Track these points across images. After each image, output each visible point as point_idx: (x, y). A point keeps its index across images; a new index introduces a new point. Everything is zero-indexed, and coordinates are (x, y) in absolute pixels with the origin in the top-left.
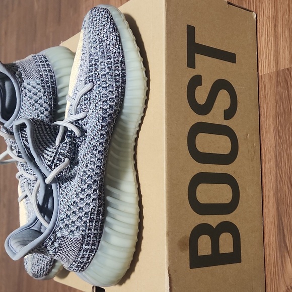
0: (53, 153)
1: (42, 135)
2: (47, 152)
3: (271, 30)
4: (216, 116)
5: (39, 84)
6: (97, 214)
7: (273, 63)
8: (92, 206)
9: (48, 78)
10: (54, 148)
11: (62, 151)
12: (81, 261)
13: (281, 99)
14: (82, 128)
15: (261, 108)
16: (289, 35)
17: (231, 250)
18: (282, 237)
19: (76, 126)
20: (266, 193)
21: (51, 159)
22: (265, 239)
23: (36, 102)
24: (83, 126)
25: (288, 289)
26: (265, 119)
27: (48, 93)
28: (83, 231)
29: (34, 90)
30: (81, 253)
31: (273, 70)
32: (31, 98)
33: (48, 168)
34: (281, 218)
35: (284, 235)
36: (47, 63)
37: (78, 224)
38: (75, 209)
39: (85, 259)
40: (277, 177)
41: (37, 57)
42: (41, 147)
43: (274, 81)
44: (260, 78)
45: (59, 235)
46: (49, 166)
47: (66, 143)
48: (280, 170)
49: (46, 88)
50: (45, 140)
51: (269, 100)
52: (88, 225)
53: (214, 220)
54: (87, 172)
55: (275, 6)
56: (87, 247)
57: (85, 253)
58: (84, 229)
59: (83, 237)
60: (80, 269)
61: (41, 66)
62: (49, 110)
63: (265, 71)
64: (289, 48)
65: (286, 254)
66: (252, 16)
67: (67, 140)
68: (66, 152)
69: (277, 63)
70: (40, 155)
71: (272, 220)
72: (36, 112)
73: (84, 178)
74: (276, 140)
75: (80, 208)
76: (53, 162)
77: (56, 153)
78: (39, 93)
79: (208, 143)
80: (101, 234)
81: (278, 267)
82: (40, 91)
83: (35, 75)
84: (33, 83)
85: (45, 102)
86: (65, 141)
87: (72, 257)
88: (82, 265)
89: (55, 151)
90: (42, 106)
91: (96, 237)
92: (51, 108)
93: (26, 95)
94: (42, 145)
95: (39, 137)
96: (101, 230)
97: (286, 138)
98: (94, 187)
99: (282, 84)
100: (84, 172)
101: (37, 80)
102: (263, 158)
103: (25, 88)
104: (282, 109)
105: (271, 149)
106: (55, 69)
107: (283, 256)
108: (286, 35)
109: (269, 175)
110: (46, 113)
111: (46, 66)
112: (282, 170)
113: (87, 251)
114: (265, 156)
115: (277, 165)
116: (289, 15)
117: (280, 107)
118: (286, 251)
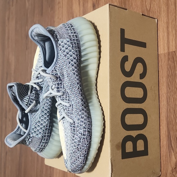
0: (28, 98)
1: (22, 90)
2: (25, 98)
3: (165, 29)
4: (135, 78)
5: (69, 42)
6: (49, 126)
7: (166, 48)
8: (47, 123)
9: (74, 37)
10: (28, 96)
11: (32, 97)
12: (41, 147)
13: (170, 67)
14: (40, 86)
15: (159, 72)
16: (175, 33)
17: (143, 149)
18: (170, 142)
19: (37, 85)
20: (161, 118)
21: (27, 101)
22: (161, 143)
23: (68, 54)
24: (41, 85)
25: (173, 169)
26: (161, 78)
27: (75, 47)
28: (42, 134)
29: (66, 46)
30: (41, 144)
31: (166, 51)
32: (64, 51)
33: (26, 106)
34: (169, 132)
35: (171, 141)
36: (73, 27)
37: (40, 131)
38: (39, 124)
39: (43, 147)
40: (167, 110)
41: (66, 25)
42: (22, 96)
43: (167, 58)
44: (159, 55)
45: (31, 136)
46: (26, 105)
47: (33, 94)
48: (169, 106)
49: (73, 44)
50: (23, 92)
51: (163, 68)
52: (45, 131)
53: (134, 133)
54: (44, 107)
55: (168, 16)
56: (44, 141)
57: (43, 144)
58: (43, 133)
59: (42, 137)
60: (40, 151)
61: (69, 30)
62: (76, 58)
63: (162, 51)
64: (175, 40)
65: (172, 151)
66: (155, 21)
67: (33, 92)
68: (34, 98)
69: (168, 48)
70: (22, 100)
71: (164, 133)
72: (68, 60)
73: (43, 110)
74: (167, 90)
75: (41, 124)
76: (28, 103)
77: (29, 99)
78: (69, 48)
79: (131, 92)
80: (50, 135)
81: (167, 157)
82: (70, 46)
83: (66, 36)
84: (65, 41)
85: (73, 54)
86: (33, 93)
87: (37, 146)
88: (41, 149)
89: (28, 97)
90: (72, 56)
91: (48, 137)
92: (77, 57)
93: (61, 49)
94: (22, 95)
95: (21, 92)
96: (51, 133)
97: (173, 89)
98: (48, 114)
99: (171, 60)
100: (43, 107)
101: (68, 39)
102: (160, 99)
103: (60, 45)
104: (171, 73)
105: (165, 95)
106: (78, 31)
107: (170, 152)
108: (174, 33)
109: (164, 108)
110: (75, 60)
111: (72, 30)
112: (170, 106)
113: (44, 143)
114: (161, 98)
115: (167, 103)
116: (175, 22)
117: (170, 72)
118: (172, 149)
